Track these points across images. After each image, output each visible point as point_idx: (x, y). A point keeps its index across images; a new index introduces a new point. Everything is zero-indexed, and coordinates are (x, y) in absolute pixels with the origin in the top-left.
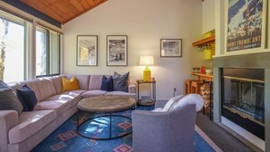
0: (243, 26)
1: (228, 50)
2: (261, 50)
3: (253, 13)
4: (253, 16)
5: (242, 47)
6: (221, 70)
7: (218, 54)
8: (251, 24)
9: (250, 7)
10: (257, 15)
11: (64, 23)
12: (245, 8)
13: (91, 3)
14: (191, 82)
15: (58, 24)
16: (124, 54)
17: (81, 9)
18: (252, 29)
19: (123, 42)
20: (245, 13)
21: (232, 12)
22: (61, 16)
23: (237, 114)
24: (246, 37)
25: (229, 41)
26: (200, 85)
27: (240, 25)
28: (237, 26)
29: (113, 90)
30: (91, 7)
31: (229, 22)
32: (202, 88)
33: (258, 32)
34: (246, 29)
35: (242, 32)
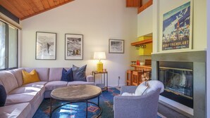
0: (175, 34)
1: (163, 49)
2: (189, 50)
3: (182, 25)
4: (183, 28)
5: (174, 47)
6: (158, 62)
7: (155, 52)
8: (181, 32)
9: (180, 22)
10: (185, 27)
11: (22, 19)
12: (176, 22)
13: (52, 4)
14: (132, 72)
15: (17, 19)
16: (80, 50)
17: (42, 8)
18: (182, 36)
19: (80, 40)
20: (176, 25)
21: (166, 24)
22: (21, 12)
23: (171, 93)
24: (177, 41)
25: (164, 43)
26: (140, 73)
27: (172, 33)
28: (170, 33)
29: (73, 80)
30: (51, 8)
31: (164, 30)
32: (143, 76)
33: (187, 38)
34: (177, 36)
35: (174, 37)
